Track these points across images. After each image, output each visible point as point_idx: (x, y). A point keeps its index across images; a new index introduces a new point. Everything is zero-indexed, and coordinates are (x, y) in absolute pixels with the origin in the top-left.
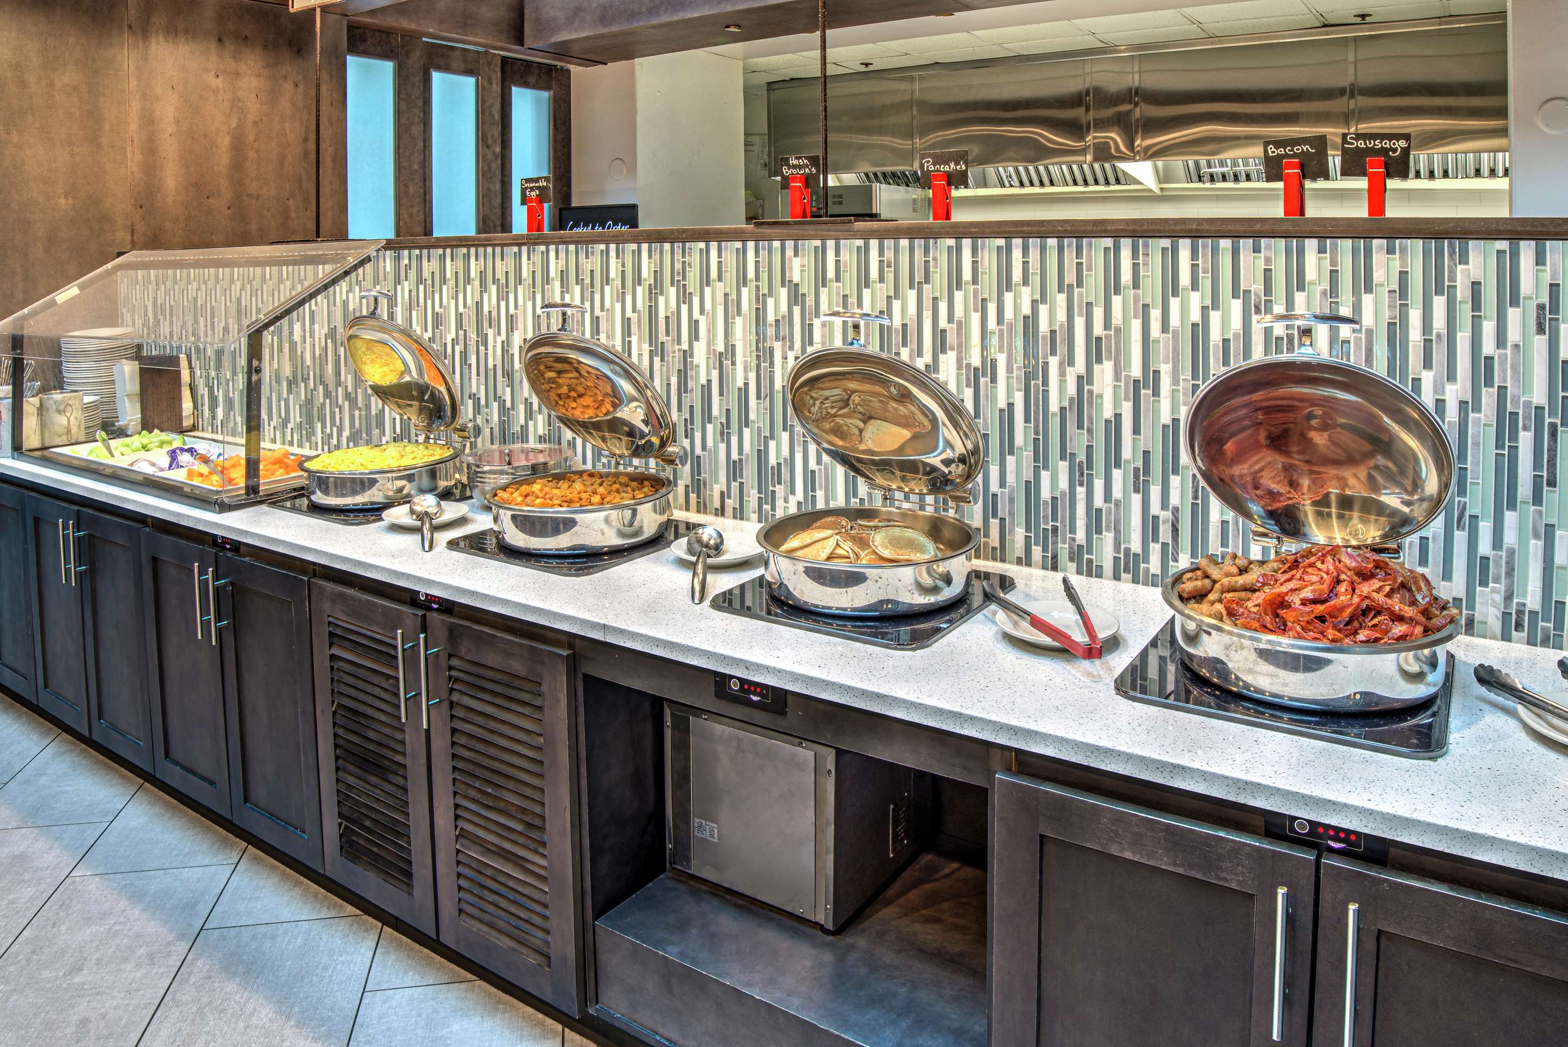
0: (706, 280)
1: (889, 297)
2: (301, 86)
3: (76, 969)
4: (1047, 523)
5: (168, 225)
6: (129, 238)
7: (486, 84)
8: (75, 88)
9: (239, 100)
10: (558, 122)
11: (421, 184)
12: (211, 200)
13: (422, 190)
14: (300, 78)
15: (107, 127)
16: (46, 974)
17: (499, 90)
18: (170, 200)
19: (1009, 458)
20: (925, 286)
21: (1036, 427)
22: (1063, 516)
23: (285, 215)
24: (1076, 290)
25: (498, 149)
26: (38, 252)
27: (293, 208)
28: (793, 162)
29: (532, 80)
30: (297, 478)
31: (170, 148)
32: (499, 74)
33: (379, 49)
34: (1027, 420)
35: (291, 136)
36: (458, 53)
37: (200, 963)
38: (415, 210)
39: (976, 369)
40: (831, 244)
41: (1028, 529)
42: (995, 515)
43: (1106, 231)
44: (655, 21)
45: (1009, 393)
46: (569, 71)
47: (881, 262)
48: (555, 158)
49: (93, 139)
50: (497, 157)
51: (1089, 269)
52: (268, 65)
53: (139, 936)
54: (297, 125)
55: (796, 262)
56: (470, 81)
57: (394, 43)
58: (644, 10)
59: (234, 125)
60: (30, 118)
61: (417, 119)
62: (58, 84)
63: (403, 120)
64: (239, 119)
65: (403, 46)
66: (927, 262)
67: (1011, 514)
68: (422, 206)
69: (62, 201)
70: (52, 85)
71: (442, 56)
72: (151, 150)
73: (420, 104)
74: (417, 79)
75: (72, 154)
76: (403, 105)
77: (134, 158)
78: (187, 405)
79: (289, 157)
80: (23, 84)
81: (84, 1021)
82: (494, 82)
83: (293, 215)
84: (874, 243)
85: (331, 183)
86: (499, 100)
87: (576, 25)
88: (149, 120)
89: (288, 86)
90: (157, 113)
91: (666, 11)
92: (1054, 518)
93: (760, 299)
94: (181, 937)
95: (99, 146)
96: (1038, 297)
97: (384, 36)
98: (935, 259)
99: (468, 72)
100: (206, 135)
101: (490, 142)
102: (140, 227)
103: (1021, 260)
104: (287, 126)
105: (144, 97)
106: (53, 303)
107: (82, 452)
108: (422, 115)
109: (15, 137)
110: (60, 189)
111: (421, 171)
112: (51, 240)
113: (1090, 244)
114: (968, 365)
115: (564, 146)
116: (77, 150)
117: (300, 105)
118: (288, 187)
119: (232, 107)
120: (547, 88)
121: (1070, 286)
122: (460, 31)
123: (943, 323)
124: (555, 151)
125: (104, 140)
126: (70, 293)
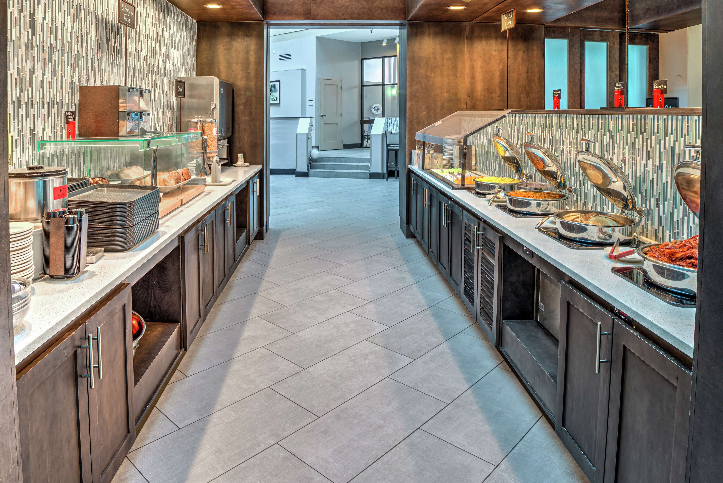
0: (589, 129)
1: (635, 137)
2: (526, 53)
3: (402, 302)
4: (675, 230)
5: (478, 103)
6: (465, 106)
7: (612, 45)
8: (450, 59)
9: (503, 59)
10: (651, 59)
11: (579, 88)
12: (493, 94)
13: (579, 91)
14: (526, 49)
15: (459, 70)
16: (395, 301)
17: (619, 47)
18: (479, 94)
19: (666, 202)
20: (644, 133)
21: (674, 191)
22: (680, 228)
23: (520, 100)
24: (687, 137)
25: (618, 73)
26: (438, 110)
27: (522, 97)
28: (617, 85)
29: (637, 41)
30: (474, 185)
31: (479, 77)
32: (618, 40)
33: (560, 35)
34: (671, 189)
35: (522, 71)
36: (598, 33)
37: (428, 312)
38: (576, 99)
39: (657, 167)
40: (620, 116)
41: (670, 232)
42: (661, 225)
43: (695, 113)
44: (679, 12)
45: (667, 178)
46: (658, 35)
47: (633, 124)
48: (649, 76)
49: (455, 75)
50: (617, 76)
51: (691, 129)
52: (513, 46)
53: (419, 301)
54: (524, 67)
55: (611, 122)
56: (605, 44)
57: (567, 32)
58: (675, 7)
59: (501, 68)
60: (437, 69)
61: (577, 62)
62: (445, 58)
63: (571, 62)
64: (503, 66)
65: (571, 33)
66: (645, 124)
67: (666, 225)
68: (580, 97)
69: (446, 94)
70: (443, 58)
71: (590, 35)
72: (473, 77)
73: (579, 55)
74: (578, 45)
75: (449, 80)
76: (571, 56)
77: (467, 80)
78: (474, 162)
79: (521, 79)
80: (435, 59)
81: (397, 312)
82: (616, 43)
83: (522, 100)
84: (631, 116)
85: (537, 88)
86: (618, 51)
87: (647, 17)
88: (472, 68)
89: (521, 53)
90: (475, 65)
91: (684, 7)
92: (678, 229)
93: (602, 136)
94: (427, 305)
95: (457, 77)
96: (675, 139)
97: (562, 29)
98: (647, 123)
99: (603, 40)
100: (491, 72)
101: (613, 70)
102: (469, 103)
103: (671, 124)
104: (520, 67)
105: (471, 60)
106: (434, 126)
107: (438, 172)
108: (580, 60)
109: (433, 75)
110: (445, 91)
111: (579, 83)
112: (442, 107)
113: (691, 118)
114: (655, 165)
115: (654, 70)
116: (450, 78)
117: (526, 59)
118: (520, 89)
119: (500, 62)
120: (646, 44)
121: (685, 135)
122: (594, 24)
123: (649, 149)
124: (650, 72)
125: (458, 75)
126: (440, 122)
